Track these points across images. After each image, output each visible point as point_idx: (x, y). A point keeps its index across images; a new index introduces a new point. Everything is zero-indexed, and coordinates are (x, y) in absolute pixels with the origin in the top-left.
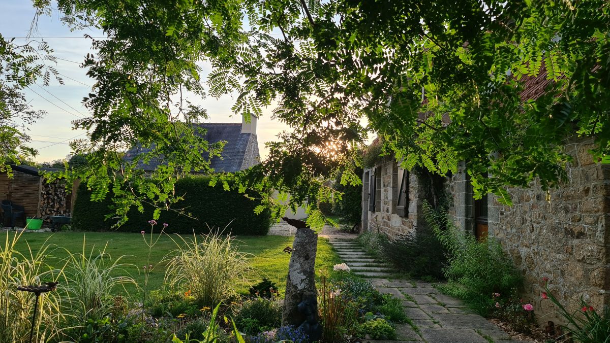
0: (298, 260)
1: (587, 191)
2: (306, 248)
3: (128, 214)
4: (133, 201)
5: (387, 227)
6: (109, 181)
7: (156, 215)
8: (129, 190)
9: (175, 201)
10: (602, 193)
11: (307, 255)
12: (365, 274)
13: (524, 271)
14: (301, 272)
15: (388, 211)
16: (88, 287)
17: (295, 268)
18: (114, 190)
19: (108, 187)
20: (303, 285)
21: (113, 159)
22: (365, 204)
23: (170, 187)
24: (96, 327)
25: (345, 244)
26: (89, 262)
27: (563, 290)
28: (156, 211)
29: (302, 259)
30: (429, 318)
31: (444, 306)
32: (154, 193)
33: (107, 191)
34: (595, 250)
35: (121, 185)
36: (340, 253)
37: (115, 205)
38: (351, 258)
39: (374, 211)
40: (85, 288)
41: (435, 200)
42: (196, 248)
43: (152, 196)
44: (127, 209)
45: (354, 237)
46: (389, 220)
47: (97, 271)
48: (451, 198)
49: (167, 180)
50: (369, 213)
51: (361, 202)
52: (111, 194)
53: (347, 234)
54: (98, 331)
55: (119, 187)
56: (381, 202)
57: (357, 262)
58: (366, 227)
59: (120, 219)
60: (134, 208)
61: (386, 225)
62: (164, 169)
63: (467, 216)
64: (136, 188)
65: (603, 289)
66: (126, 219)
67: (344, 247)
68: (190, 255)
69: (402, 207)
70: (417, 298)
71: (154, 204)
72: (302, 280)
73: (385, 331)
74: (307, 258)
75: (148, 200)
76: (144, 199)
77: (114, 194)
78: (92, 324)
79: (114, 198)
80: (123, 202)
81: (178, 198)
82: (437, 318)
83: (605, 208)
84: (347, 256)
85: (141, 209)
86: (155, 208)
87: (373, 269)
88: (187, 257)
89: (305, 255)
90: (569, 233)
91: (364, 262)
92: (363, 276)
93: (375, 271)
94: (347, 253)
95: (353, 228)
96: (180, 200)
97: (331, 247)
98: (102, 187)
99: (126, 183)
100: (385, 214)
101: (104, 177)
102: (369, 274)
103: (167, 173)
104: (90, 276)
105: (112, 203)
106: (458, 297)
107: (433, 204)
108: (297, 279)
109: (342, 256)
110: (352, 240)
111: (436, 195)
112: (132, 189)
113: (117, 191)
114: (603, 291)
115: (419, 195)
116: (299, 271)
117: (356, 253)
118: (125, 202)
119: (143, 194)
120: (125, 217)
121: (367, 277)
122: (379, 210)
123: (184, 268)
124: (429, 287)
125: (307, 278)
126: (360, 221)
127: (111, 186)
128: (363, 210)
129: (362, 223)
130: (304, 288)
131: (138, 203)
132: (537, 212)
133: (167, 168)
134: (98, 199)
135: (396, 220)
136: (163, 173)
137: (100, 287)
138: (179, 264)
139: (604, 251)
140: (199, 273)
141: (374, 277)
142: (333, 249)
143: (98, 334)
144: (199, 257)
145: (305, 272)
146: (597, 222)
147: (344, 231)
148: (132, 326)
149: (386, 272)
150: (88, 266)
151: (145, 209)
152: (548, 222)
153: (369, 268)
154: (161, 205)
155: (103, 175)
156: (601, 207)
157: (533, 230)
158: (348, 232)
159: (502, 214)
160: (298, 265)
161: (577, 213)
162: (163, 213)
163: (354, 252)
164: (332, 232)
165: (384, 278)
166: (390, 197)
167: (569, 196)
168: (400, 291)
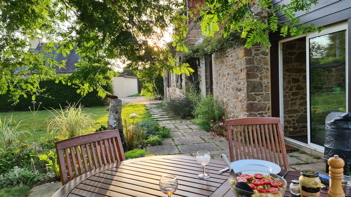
0: (112, 114)
1: (241, 70)
2: (116, 108)
3: (19, 99)
4: (21, 93)
5: (174, 95)
6: (7, 85)
7: (33, 98)
8: (17, 87)
9: (42, 91)
10: (246, 71)
11: (117, 111)
12: (158, 119)
13: (225, 109)
14: (114, 119)
15: (174, 86)
16: (6, 137)
17: (111, 118)
18: (10, 88)
19: (7, 87)
20: (115, 125)
21: (7, 74)
22: (165, 84)
23: (37, 85)
24: (13, 154)
25: (154, 106)
26: (4, 125)
27: (236, 115)
28: (33, 97)
29: (114, 114)
30: (181, 134)
31: (191, 129)
32: (30, 88)
33: (7, 89)
34: (244, 96)
35: (13, 86)
36: (149, 111)
37: (12, 95)
38: (155, 113)
39: (169, 87)
40: (4, 138)
41: (193, 79)
42: (63, 114)
43: (29, 90)
44: (18, 96)
45: (160, 102)
46: (175, 91)
47: (9, 130)
48: (200, 77)
49: (34, 82)
50: (167, 88)
51: (163, 83)
52: (9, 91)
53: (157, 100)
54: (14, 156)
55: (13, 87)
56: (172, 82)
57: (157, 114)
58: (166, 96)
59: (15, 101)
60: (22, 96)
61: (174, 94)
62: (33, 77)
63: (206, 85)
64: (21, 86)
65: (247, 112)
66: (18, 101)
67: (153, 108)
68: (59, 118)
69: (179, 84)
70: (180, 127)
71: (31, 93)
72: (115, 123)
73: (157, 141)
74: (117, 113)
75: (28, 91)
76: (26, 91)
77: (11, 90)
78: (11, 153)
79: (11, 92)
80: (16, 94)
81: (43, 90)
82: (185, 134)
83: (247, 77)
84: (153, 112)
85: (25, 96)
86: (32, 95)
87: (163, 117)
88: (58, 119)
89: (116, 111)
90: (237, 89)
91: (161, 114)
92: (158, 121)
93: (165, 118)
94: (153, 110)
95: (161, 97)
96: (44, 90)
97: (145, 108)
98: (4, 88)
99: (16, 85)
100: (173, 88)
101: (5, 83)
102: (160, 119)
103: (34, 79)
104: (6, 132)
105: (10, 94)
106: (198, 124)
107: (193, 81)
108: (112, 123)
109: (150, 112)
110: (159, 103)
111: (194, 76)
112: (19, 87)
113: (12, 89)
114: (247, 113)
115: (186, 77)
116: (113, 119)
117: (158, 110)
118: (16, 93)
119: (25, 89)
120: (18, 100)
121: (159, 121)
122: (171, 87)
123: (57, 124)
124: (188, 122)
125: (117, 122)
126: (164, 93)
127: (8, 87)
128: (164, 87)
129: (165, 94)
130: (116, 126)
131: (23, 93)
132: (228, 81)
133: (34, 77)
134: (3, 93)
135: (178, 91)
136: (32, 79)
137: (12, 136)
138: (54, 123)
139: (246, 96)
140: (66, 126)
141: (163, 120)
142: (146, 109)
143: (14, 157)
144: (64, 118)
145: (116, 119)
146: (244, 84)
147: (156, 99)
148: (31, 152)
149: (170, 117)
150: (4, 127)
151: (27, 96)
152: (231, 86)
153: (161, 117)
154: (35, 93)
155: (4, 82)
156: (245, 77)
157: (227, 89)
158: (158, 100)
159: (217, 83)
160: (112, 116)
161: (239, 81)
162: (37, 97)
163: (157, 109)
164: (149, 100)
165: (168, 120)
166: (175, 79)
167: (236, 73)
168: (173, 125)
